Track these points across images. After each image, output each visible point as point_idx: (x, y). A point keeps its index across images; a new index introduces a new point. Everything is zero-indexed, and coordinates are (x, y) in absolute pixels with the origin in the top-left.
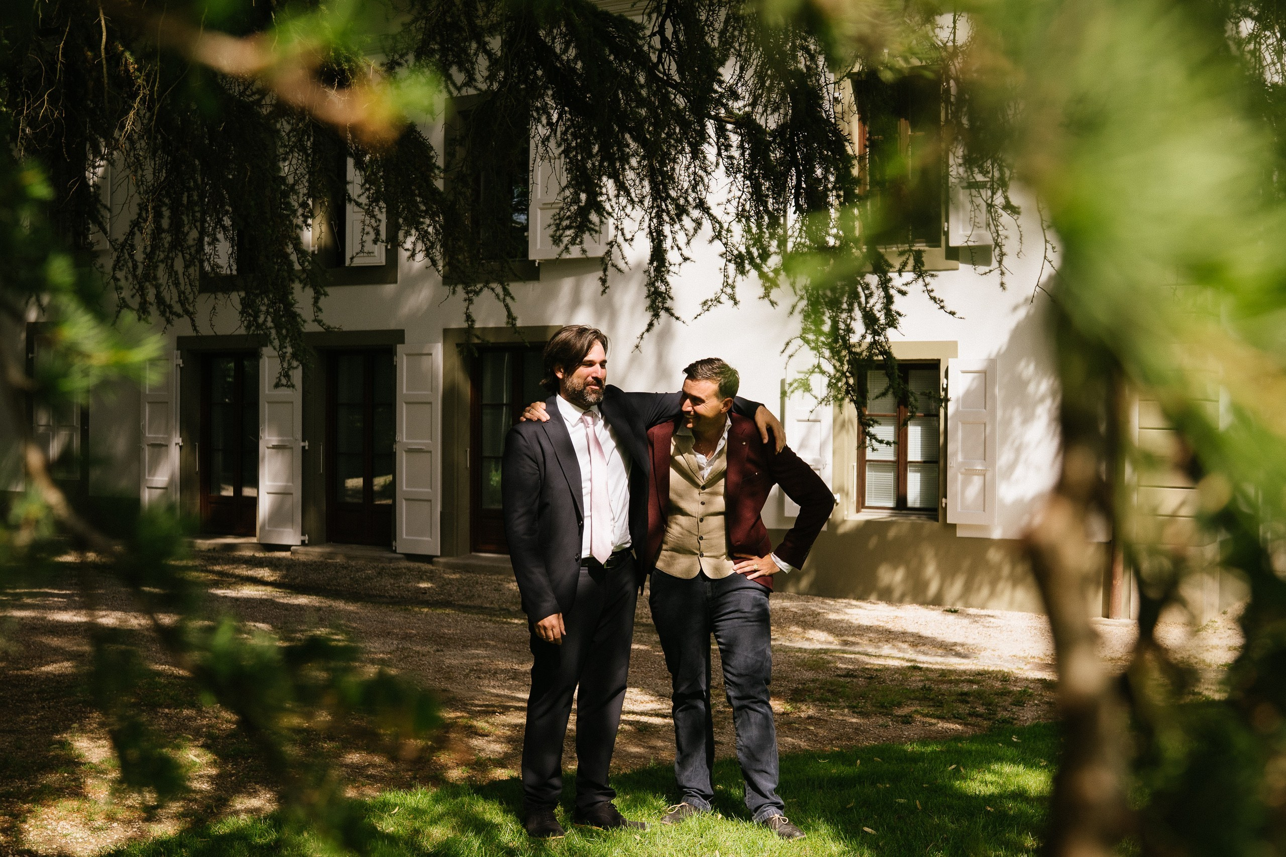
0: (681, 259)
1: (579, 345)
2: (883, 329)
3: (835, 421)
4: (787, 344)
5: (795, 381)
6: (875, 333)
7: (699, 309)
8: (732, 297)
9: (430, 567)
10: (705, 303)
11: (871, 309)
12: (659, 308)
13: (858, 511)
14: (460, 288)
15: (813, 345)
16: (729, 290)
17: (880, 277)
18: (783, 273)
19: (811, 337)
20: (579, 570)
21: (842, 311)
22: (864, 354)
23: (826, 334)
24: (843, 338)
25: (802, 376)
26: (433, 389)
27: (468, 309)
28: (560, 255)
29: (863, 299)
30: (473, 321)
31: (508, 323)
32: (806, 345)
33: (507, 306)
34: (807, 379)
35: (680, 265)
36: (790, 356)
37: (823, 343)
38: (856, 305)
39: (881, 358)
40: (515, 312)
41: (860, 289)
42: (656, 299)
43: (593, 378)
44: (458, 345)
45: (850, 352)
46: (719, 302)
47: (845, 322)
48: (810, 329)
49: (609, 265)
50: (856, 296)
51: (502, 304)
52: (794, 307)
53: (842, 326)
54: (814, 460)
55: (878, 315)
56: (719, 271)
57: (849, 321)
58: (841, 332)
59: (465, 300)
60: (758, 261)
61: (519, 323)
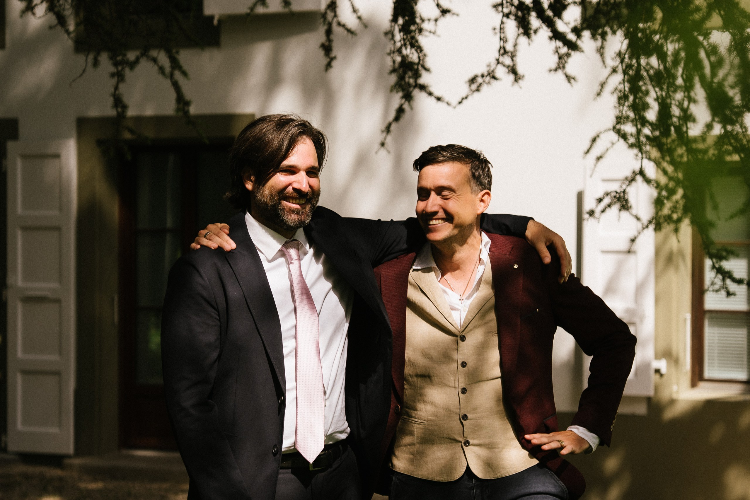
0: (437, 12)
1: (276, 142)
2: (740, 114)
3: (657, 252)
4: (594, 140)
5: (607, 194)
6: (725, 121)
7: (464, 90)
8: (513, 71)
9: (58, 472)
10: (473, 80)
11: (721, 84)
12: (409, 85)
13: (694, 385)
14: (104, 58)
15: (632, 140)
16: (507, 60)
17: (733, 35)
18: (586, 34)
19: (629, 128)
20: (278, 473)
21: (676, 89)
22: (711, 152)
23: (651, 124)
24: (678, 129)
25: (615, 187)
26: (63, 207)
27: (116, 88)
28: (252, 9)
29: (707, 70)
30: (125, 107)
31: (178, 110)
32: (622, 141)
33: (176, 86)
34: (624, 192)
35: (436, 20)
36: (599, 158)
37: (647, 137)
38: (697, 81)
39: (736, 158)
40: (188, 93)
41: (702, 54)
42: (405, 73)
43: (294, 189)
44: (100, 143)
45: (690, 151)
46: (494, 78)
47: (680, 105)
48: (628, 117)
49: (334, 25)
50: (698, 66)
51: (168, 82)
52: (602, 85)
53: (676, 111)
54: (628, 311)
55: (731, 93)
56: (491, 32)
57: (686, 104)
58: (675, 120)
59: (113, 75)
60: (550, 13)
61: (193, 110)
